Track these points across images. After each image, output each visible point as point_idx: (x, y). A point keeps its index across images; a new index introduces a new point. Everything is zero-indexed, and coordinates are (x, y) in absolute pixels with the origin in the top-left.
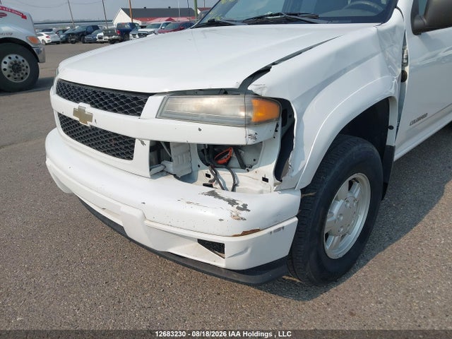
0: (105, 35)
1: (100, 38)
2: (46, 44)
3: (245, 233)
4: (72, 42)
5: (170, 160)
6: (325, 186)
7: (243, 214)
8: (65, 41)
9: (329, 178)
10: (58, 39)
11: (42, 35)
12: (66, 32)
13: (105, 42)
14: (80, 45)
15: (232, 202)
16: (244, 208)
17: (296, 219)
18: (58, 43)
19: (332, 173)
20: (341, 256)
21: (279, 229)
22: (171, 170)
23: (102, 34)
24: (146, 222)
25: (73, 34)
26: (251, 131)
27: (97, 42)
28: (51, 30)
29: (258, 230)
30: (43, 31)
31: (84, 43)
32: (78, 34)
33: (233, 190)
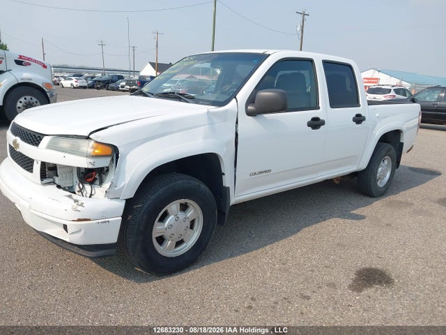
0: (127, 84)
1: (123, 87)
2: (74, 88)
3: (79, 220)
4: (98, 88)
5: (58, 176)
6: (149, 202)
7: (80, 208)
8: (91, 87)
9: (153, 197)
10: (86, 84)
11: (72, 79)
12: (94, 79)
13: (127, 91)
14: (104, 91)
15: (76, 201)
16: (82, 205)
17: (121, 218)
18: (85, 87)
19: (156, 194)
20: (174, 256)
21: (105, 222)
22: (57, 182)
23: (124, 83)
24: (31, 211)
25: (99, 81)
26: (92, 160)
27: (120, 91)
28: (81, 76)
29: (89, 220)
30: (74, 76)
31: (108, 89)
32: (104, 81)
33: (90, 197)
